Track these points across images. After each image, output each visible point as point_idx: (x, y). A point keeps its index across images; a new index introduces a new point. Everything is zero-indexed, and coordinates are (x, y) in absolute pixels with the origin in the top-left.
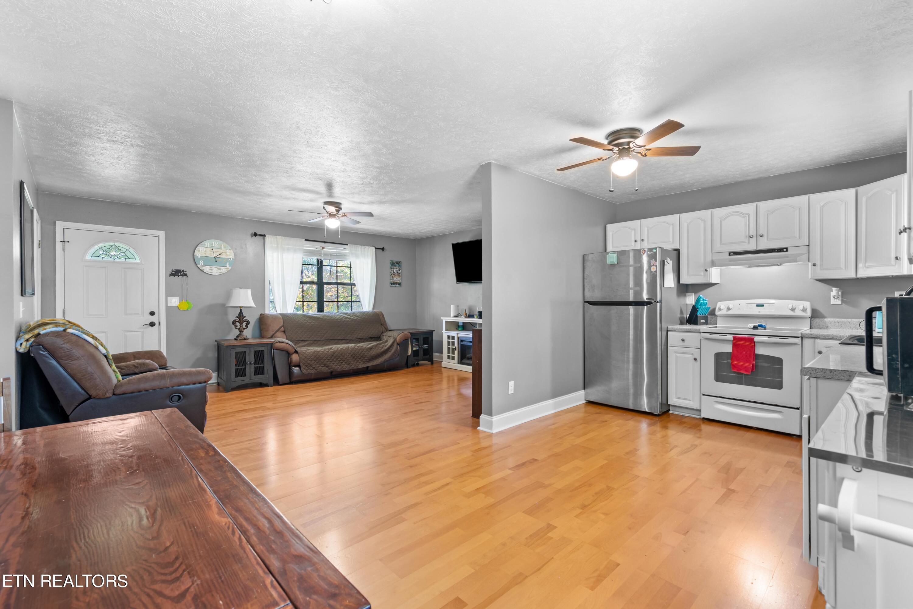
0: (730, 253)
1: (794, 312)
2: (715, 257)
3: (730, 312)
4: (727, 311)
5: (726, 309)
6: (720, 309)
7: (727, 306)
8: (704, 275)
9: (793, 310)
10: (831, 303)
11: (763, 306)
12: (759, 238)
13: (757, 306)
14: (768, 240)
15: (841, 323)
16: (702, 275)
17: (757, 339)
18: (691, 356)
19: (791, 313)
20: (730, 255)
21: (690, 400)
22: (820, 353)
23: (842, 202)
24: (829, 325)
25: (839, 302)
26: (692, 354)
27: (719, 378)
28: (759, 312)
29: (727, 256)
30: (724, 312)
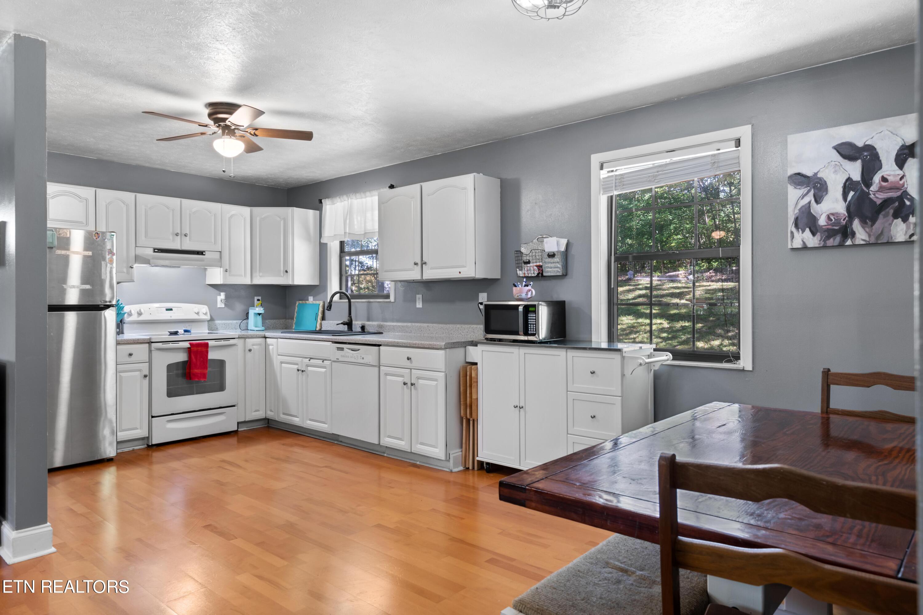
0: (155, 249)
1: (199, 316)
2: (140, 251)
3: (142, 318)
4: (138, 317)
5: (136, 314)
6: (130, 314)
7: (138, 310)
8: (128, 273)
9: (198, 313)
10: (218, 307)
11: (171, 310)
12: (183, 237)
13: (167, 310)
14: (190, 241)
15: (226, 325)
16: (125, 272)
17: (211, 343)
18: (138, 373)
19: (196, 317)
20: (155, 252)
21: (138, 429)
22: (250, 350)
23: (242, 217)
24: (218, 327)
25: (223, 306)
26: (140, 370)
27: (170, 394)
28: (171, 317)
29: (150, 251)
30: (134, 318)
